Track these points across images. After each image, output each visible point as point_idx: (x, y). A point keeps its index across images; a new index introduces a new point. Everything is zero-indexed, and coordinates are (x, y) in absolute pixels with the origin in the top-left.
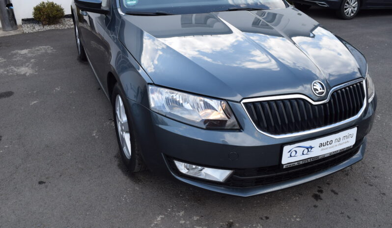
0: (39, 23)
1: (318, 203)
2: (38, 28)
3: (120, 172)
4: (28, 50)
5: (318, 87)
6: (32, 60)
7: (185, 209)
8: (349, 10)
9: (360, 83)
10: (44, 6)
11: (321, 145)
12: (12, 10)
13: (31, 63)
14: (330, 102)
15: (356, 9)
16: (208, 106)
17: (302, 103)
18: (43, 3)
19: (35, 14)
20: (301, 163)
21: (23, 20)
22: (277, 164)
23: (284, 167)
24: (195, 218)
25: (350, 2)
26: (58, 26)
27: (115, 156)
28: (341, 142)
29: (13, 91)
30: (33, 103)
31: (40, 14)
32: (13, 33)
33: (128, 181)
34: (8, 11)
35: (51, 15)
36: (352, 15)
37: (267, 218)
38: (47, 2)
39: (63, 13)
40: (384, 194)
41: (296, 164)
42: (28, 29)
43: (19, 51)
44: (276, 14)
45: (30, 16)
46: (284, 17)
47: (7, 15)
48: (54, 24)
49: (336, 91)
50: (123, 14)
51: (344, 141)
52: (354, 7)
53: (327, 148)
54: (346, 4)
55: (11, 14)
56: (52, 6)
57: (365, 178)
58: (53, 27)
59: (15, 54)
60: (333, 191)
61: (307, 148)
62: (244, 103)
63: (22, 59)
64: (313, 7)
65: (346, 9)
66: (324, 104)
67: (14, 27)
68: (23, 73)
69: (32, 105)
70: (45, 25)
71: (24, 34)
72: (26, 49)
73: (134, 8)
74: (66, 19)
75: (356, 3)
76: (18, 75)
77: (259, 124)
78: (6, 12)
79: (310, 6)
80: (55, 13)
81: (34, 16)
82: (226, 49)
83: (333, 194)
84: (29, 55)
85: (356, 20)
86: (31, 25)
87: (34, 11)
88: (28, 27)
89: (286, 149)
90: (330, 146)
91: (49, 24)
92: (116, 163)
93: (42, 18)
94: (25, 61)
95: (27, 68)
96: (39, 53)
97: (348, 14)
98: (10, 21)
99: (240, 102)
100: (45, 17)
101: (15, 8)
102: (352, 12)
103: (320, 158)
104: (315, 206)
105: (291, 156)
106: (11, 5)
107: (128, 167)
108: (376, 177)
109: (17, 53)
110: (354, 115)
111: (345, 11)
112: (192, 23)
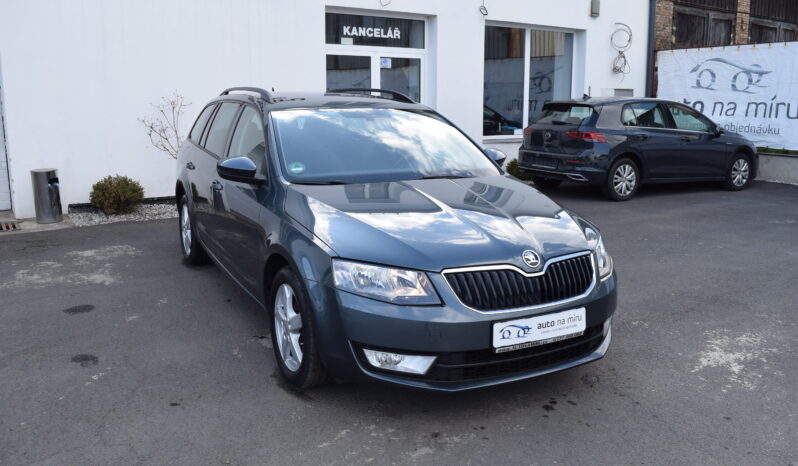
0: (97, 212)
1: (550, 413)
2: (97, 219)
3: (282, 391)
4: (93, 251)
5: (531, 257)
6: (107, 265)
7: (377, 424)
8: (623, 185)
9: (586, 256)
10: (111, 183)
11: (540, 326)
12: (57, 188)
13: (107, 268)
14: (546, 275)
15: (633, 183)
16: (403, 282)
17: (512, 274)
18: (110, 178)
19: (94, 196)
20: (518, 348)
21: (70, 206)
22: (488, 347)
23: (497, 351)
24: (391, 431)
25: (622, 173)
26: (132, 217)
27: (272, 376)
28: (566, 324)
29: (93, 304)
30: (130, 319)
31: (104, 195)
32: (55, 226)
33: (296, 399)
34: (50, 190)
35: (122, 198)
36: (628, 193)
37: (483, 428)
38: (115, 176)
39: (142, 194)
40: (638, 403)
41: (511, 348)
42: (80, 220)
43: (80, 253)
44: (502, 189)
45: (86, 199)
46: (515, 194)
47: (47, 197)
48: (126, 213)
49: (554, 264)
50: (288, 184)
51: (570, 324)
52: (630, 181)
53: (548, 332)
54: (616, 176)
55: (55, 196)
56: (124, 183)
57: (615, 389)
58: (123, 218)
59: (75, 257)
60: (569, 402)
61: (523, 329)
62: (445, 274)
63: (88, 263)
64: (564, 183)
65: (616, 184)
66: (540, 277)
67: (58, 216)
68: (98, 281)
69: (130, 322)
70: (111, 214)
71: (75, 229)
72: (91, 249)
73: (300, 176)
74: (144, 206)
75: (633, 173)
76: (91, 284)
77: (463, 297)
78: (47, 192)
79: (560, 181)
80: (129, 194)
81: (92, 200)
82: (421, 228)
83: (570, 405)
84: (99, 258)
85: (635, 202)
86: (85, 214)
87: (92, 190)
88: (80, 218)
89: (497, 327)
90: (551, 328)
91: (117, 213)
92: (275, 383)
93: (106, 203)
94: (95, 266)
95: (102, 276)
96: (115, 254)
97: (621, 191)
98: (52, 206)
99: (440, 273)
100: (111, 201)
101: (61, 185)
102: (628, 189)
103: (541, 343)
104: (546, 416)
105: (504, 338)
106: (56, 180)
107: (294, 383)
108: (630, 388)
109: (78, 255)
110: (579, 293)
111: (616, 188)
112: (364, 198)
